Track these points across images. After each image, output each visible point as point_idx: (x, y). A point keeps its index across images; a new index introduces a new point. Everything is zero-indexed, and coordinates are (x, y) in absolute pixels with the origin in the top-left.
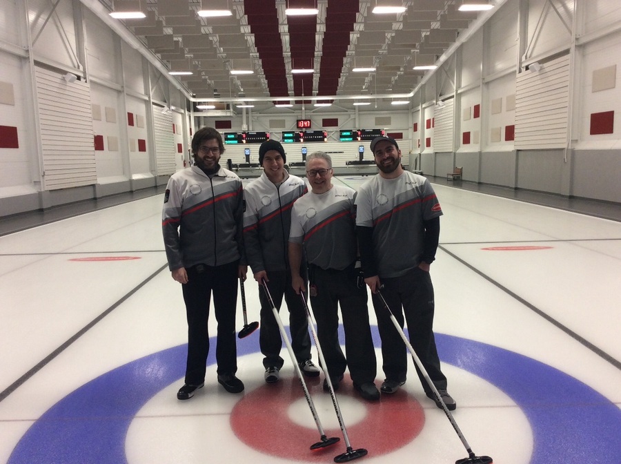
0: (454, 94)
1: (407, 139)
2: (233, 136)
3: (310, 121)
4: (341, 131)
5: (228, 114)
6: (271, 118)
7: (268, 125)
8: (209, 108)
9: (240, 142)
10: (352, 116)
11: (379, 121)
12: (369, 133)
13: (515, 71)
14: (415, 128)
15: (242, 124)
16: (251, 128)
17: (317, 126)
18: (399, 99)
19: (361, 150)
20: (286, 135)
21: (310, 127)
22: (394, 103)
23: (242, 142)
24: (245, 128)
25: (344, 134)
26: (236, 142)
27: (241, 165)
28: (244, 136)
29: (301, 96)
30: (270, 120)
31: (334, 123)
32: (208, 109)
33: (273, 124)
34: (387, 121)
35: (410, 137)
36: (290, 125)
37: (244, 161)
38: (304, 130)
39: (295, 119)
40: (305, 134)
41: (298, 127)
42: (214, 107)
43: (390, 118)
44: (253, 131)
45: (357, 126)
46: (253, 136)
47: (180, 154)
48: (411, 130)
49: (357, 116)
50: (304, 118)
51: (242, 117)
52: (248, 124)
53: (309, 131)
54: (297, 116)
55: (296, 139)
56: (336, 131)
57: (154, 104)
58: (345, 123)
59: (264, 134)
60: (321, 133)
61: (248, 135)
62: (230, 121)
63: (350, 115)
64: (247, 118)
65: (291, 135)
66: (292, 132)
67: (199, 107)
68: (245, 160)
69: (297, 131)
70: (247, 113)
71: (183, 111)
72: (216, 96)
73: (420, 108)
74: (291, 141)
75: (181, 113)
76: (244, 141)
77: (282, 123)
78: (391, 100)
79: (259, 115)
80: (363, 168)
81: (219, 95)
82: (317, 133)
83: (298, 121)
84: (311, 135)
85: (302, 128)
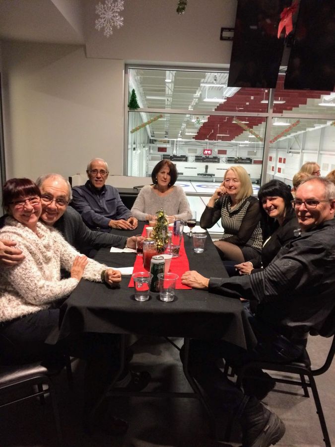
0: (301, 152)
3: (211, 150)
4: (229, 158)
6: (189, 148)
7: (188, 151)
10: (235, 150)
11: (249, 153)
12: (244, 159)
14: (270, 159)
17: (215, 154)
21: (211, 154)
24: (174, 152)
31: (224, 152)
34: (254, 154)
36: (199, 153)
38: (207, 156)
39: (202, 149)
41: (204, 154)
44: (179, 154)
45: (237, 155)
49: (238, 150)
50: (208, 149)
51: (173, 146)
52: (176, 150)
54: (204, 147)
55: (203, 160)
56: (225, 157)
58: (231, 153)
59: (185, 156)
61: (176, 156)
62: (166, 149)
63: (234, 149)
64: (176, 147)
66: (201, 157)
69: (204, 156)
70: (176, 144)
77: (195, 151)
79: (182, 145)
82: (215, 158)
83: (204, 150)
84: (211, 158)
85: (206, 154)
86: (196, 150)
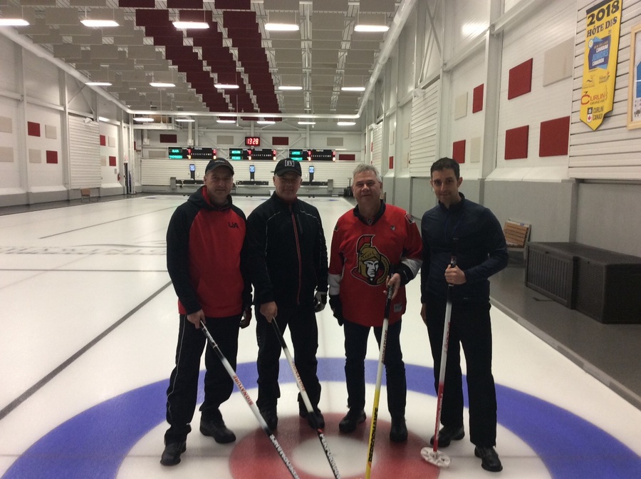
0: (384, 117)
1: (360, 161)
2: (177, 151)
3: (259, 138)
4: (291, 151)
5: (170, 128)
6: (219, 134)
7: (216, 142)
9: (185, 157)
10: (303, 136)
11: (330, 141)
12: (320, 153)
15: (187, 138)
16: (197, 144)
17: (267, 144)
18: (346, 120)
19: (312, 171)
20: (233, 152)
21: (259, 145)
22: (340, 124)
23: (188, 158)
24: (190, 143)
25: (293, 153)
26: (181, 157)
27: (186, 182)
28: (189, 151)
30: (218, 136)
31: (284, 141)
33: (221, 140)
34: (339, 142)
35: (362, 159)
36: (238, 142)
37: (189, 178)
38: (252, 147)
39: (244, 136)
40: (253, 151)
41: (246, 144)
42: (152, 120)
43: (342, 138)
44: (199, 147)
45: (308, 145)
46: (198, 151)
47: (113, 168)
48: (363, 152)
49: (308, 136)
50: (252, 135)
51: (187, 132)
52: (193, 138)
53: (257, 149)
54: (246, 133)
55: (244, 156)
56: (286, 150)
57: (70, 114)
58: (296, 142)
59: (210, 150)
60: (270, 152)
61: (193, 150)
62: (175, 135)
63: (300, 134)
64: (193, 133)
65: (239, 152)
66: (241, 149)
67: (137, 119)
68: (190, 176)
69: (245, 148)
70: (193, 128)
71: (119, 123)
72: (154, 109)
73: (366, 130)
74: (239, 158)
75: (117, 126)
76: (190, 157)
77: (230, 140)
78: (337, 120)
79: (205, 130)
80: (313, 189)
81: (156, 108)
82: (266, 151)
83: (247, 138)
84: (259, 152)
85: (250, 145)
86: (233, 137)
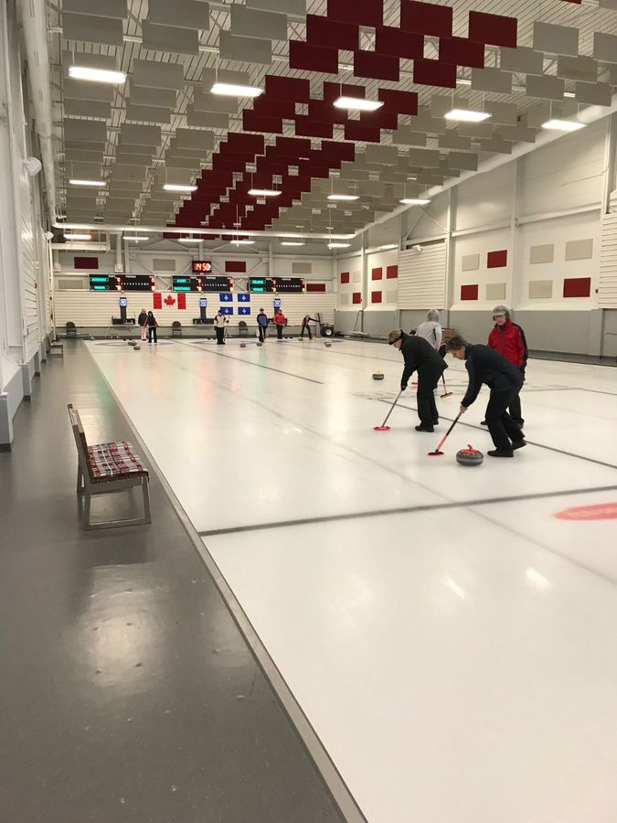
0: (447, 236)
1: (332, 292)
2: (101, 280)
3: (210, 263)
4: (252, 279)
5: (104, 248)
6: (157, 257)
7: (152, 266)
8: (79, 238)
9: (113, 288)
10: (264, 260)
11: (296, 267)
12: (287, 282)
13: (598, 211)
14: (345, 278)
15: (116, 263)
16: (128, 270)
17: (219, 271)
18: (337, 241)
19: (277, 304)
20: (177, 281)
21: (211, 271)
23: (117, 289)
24: (119, 268)
25: (254, 282)
26: (107, 287)
27: (115, 321)
28: (119, 280)
29: (221, 228)
30: (154, 260)
31: (240, 267)
32: (75, 240)
33: (159, 265)
34: (307, 268)
35: (335, 290)
36: (182, 268)
37: (118, 315)
38: (202, 274)
39: (190, 260)
40: (204, 280)
41: (194, 271)
42: (88, 237)
43: (310, 264)
44: (131, 274)
45: (272, 273)
46: (131, 280)
48: (337, 282)
49: (271, 259)
50: (201, 260)
51: (115, 253)
52: (123, 263)
53: (209, 277)
54: (192, 256)
55: (193, 286)
56: (244, 279)
58: (255, 269)
59: (146, 279)
60: (225, 280)
61: (124, 278)
62: (97, 259)
63: (261, 258)
64: (123, 255)
65: (185, 281)
66: (186, 277)
67: (66, 236)
68: (120, 313)
69: (194, 276)
70: (123, 248)
72: (97, 222)
73: (361, 252)
76: (119, 287)
77: (170, 265)
79: (139, 252)
82: (221, 280)
83: (194, 263)
84: (211, 281)
85: (199, 271)
86: (174, 261)
